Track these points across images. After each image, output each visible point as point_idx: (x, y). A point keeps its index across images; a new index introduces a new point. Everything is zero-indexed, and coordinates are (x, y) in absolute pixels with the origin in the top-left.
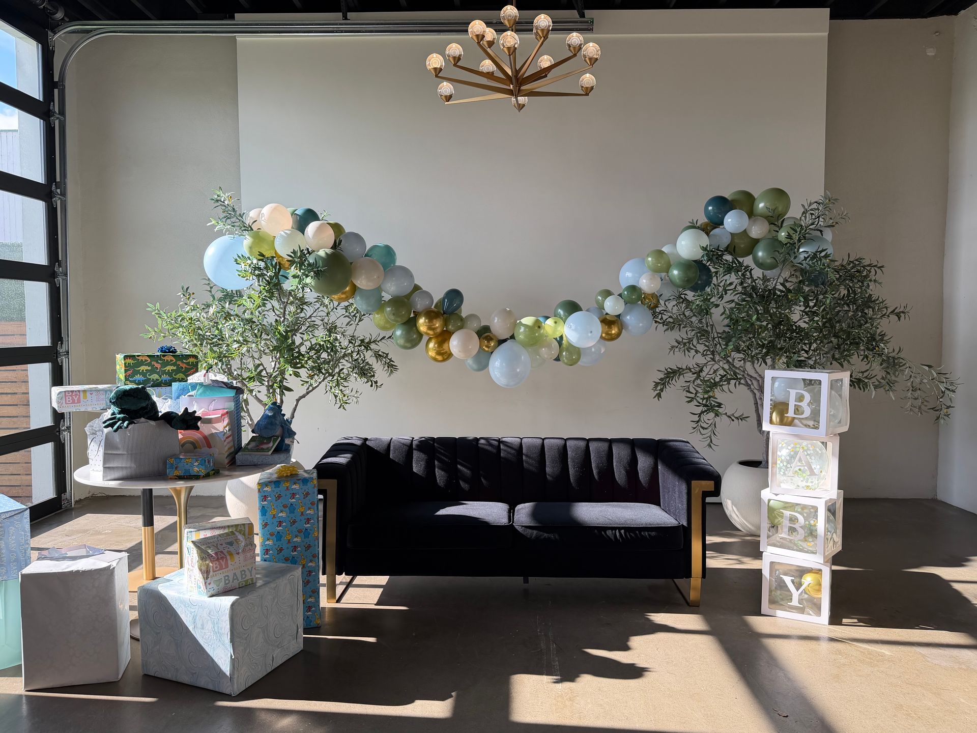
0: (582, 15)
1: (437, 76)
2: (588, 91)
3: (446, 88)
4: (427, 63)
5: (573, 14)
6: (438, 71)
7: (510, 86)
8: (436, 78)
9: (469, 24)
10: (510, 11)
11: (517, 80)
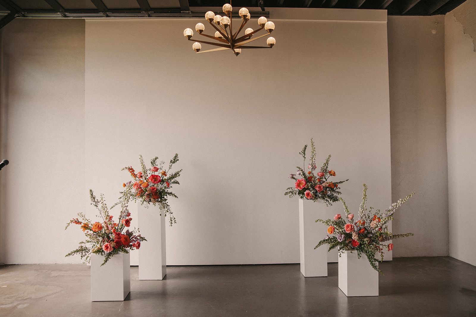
0: (263, 10)
1: (189, 39)
2: (272, 45)
3: (197, 45)
4: (184, 33)
5: (259, 9)
6: (189, 37)
7: (229, 44)
8: (189, 41)
9: (205, 13)
10: (227, 7)
11: (233, 40)
